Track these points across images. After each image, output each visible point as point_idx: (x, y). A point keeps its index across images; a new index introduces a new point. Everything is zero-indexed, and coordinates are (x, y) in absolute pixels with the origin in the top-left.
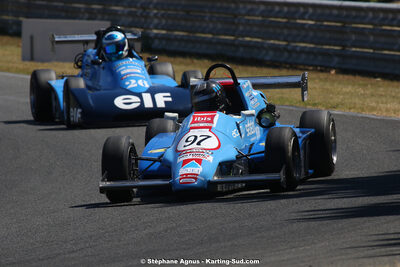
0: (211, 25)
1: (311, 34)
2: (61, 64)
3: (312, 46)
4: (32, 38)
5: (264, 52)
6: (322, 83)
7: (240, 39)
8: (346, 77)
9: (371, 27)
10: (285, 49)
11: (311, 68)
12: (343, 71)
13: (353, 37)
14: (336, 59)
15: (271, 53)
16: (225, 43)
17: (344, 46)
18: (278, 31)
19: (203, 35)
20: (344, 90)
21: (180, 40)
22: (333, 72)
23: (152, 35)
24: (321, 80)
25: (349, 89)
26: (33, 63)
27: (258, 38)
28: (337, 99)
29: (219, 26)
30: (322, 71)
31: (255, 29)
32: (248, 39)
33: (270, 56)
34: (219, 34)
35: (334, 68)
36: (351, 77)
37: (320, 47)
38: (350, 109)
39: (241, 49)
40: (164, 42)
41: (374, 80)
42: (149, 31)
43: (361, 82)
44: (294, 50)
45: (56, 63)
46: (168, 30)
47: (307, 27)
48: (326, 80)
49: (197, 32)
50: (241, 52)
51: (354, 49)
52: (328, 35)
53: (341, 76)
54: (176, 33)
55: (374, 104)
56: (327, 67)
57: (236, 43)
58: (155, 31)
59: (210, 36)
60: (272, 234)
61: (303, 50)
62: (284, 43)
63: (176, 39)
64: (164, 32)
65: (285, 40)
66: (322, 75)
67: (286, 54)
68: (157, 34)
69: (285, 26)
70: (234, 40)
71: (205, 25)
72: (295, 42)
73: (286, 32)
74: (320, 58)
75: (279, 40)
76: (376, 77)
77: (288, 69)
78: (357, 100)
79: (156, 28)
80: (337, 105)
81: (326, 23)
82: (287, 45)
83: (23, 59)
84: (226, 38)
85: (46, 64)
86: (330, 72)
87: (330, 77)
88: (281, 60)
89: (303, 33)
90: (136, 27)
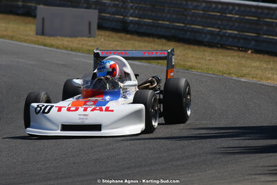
0: (169, 16)
1: (236, 24)
2: (63, 38)
3: (236, 32)
4: (43, 19)
5: (204, 35)
6: (239, 59)
7: (188, 26)
8: (258, 55)
10: (218, 34)
11: (236, 48)
12: (257, 51)
13: (265, 28)
14: (253, 43)
15: (209, 37)
16: (178, 29)
17: (259, 34)
18: (214, 21)
19: (163, 22)
20: (253, 64)
21: (148, 25)
22: (250, 52)
23: (128, 21)
24: (239, 57)
25: (257, 64)
26: (42, 37)
27: (200, 25)
28: (245, 71)
29: (174, 16)
30: (241, 51)
31: (199, 19)
32: (193, 26)
33: (207, 38)
34: (174, 22)
35: (251, 49)
36: (261, 56)
37: (242, 33)
39: (188, 33)
40: (136, 26)
42: (126, 18)
43: (267, 59)
44: (224, 35)
45: (59, 38)
46: (140, 18)
47: (233, 19)
48: (243, 57)
49: (159, 20)
50: (188, 35)
51: (265, 36)
52: (248, 26)
53: (254, 55)
54: (145, 20)
56: (245, 48)
57: (185, 28)
58: (131, 18)
59: (168, 23)
61: (230, 36)
62: (218, 30)
63: (145, 24)
64: (136, 19)
65: (218, 28)
66: (242, 54)
67: (219, 38)
68: (131, 20)
69: (219, 18)
71: (164, 15)
72: (226, 29)
73: (219, 22)
74: (242, 41)
75: (214, 28)
77: (219, 48)
79: (132, 16)
80: (245, 75)
81: (247, 17)
82: (220, 31)
83: (37, 34)
84: (178, 24)
85: (52, 38)
86: (247, 51)
87: (246, 56)
88: (216, 41)
89: (231, 24)
90: (118, 15)
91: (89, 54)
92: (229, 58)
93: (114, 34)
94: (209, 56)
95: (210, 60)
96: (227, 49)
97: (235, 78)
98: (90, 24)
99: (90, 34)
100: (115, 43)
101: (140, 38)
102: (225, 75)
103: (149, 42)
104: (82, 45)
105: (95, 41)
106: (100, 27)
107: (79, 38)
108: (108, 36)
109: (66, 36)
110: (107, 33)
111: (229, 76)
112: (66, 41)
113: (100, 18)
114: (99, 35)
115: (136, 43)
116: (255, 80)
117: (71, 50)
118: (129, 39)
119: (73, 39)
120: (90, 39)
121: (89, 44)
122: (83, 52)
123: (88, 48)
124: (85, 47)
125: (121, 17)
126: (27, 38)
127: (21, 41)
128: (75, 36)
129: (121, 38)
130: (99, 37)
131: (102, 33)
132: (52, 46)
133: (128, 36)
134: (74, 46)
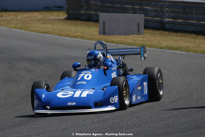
0: (196, 16)
2: (119, 36)
4: (104, 23)
16: (203, 26)
19: (192, 21)
21: (181, 24)
23: (165, 22)
26: (104, 36)
29: (200, 17)
34: (200, 21)
40: (172, 25)
45: (116, 36)
46: (173, 19)
49: (188, 20)
54: (178, 20)
58: (167, 20)
59: (196, 22)
63: (178, 23)
64: (171, 20)
71: (193, 16)
79: (168, 18)
83: (100, 34)
84: (204, 23)
85: (111, 36)
90: (157, 17)
93: (155, 32)
98: (138, 24)
99: (139, 32)
100: (158, 38)
101: (176, 34)
103: (183, 37)
104: (136, 40)
105: (143, 38)
106: (146, 27)
107: (131, 36)
108: (152, 33)
109: (120, 34)
110: (151, 31)
112: (122, 38)
113: (146, 21)
115: (175, 38)
117: (128, 45)
118: (168, 35)
119: (127, 36)
120: (139, 36)
121: (140, 39)
123: (140, 42)
124: (136, 42)
125: (160, 19)
126: (93, 37)
127: (89, 40)
129: (161, 34)
130: (146, 34)
131: (146, 31)
132: (113, 42)
133: (167, 33)
134: (130, 41)
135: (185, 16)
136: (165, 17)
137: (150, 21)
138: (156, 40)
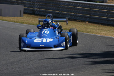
0: (52, 8)
1: (81, 11)
3: (81, 14)
4: (1, 9)
5: (67, 16)
6: (84, 25)
7: (61, 12)
8: (91, 24)
9: (98, 10)
10: (73, 15)
11: (81, 21)
12: (90, 22)
13: (93, 13)
14: (88, 19)
15: (69, 16)
17: (90, 15)
18: (72, 10)
19: (50, 10)
20: (91, 27)
21: (44, 12)
22: (87, 22)
24: (84, 24)
25: (92, 27)
26: (1, 17)
27: (66, 12)
28: (88, 30)
29: (55, 8)
30: (83, 22)
31: (65, 9)
32: (62, 12)
36: (92, 24)
37: (83, 15)
38: (93, 33)
39: (61, 15)
40: (38, 12)
41: (98, 25)
43: (95, 25)
44: (76, 16)
45: (8, 17)
46: (39, 9)
47: (80, 9)
48: (85, 25)
49: (48, 9)
51: (93, 16)
52: (86, 12)
53: (89, 24)
54: (42, 10)
55: (99, 32)
56: (85, 21)
57: (59, 13)
58: (36, 9)
59: (52, 11)
60: (72, 68)
61: (78, 16)
62: (73, 13)
63: (42, 11)
64: (38, 9)
66: (84, 23)
67: (74, 17)
68: (37, 10)
69: (74, 9)
70: (59, 12)
71: (50, 7)
72: (76, 13)
73: (74, 10)
74: (83, 18)
75: (71, 13)
76: (99, 24)
77: (74, 21)
78: (94, 31)
79: (36, 8)
80: (89, 32)
81: (85, 8)
82: (74, 14)
84: (56, 11)
85: (5, 17)
86: (86, 22)
87: (86, 24)
88: (72, 18)
89: (79, 11)
90: (30, 7)
91: (22, 23)
92: (80, 25)
94: (71, 24)
95: (72, 26)
96: (78, 21)
97: (85, 33)
98: (20, 11)
99: (20, 15)
100: (31, 19)
101: (41, 17)
102: (81, 32)
104: (19, 20)
105: (23, 18)
106: (24, 13)
107: (16, 17)
108: (28, 16)
109: (10, 16)
110: (27, 15)
111: (82, 33)
112: (11, 18)
113: (24, 9)
114: (24, 16)
116: (94, 34)
117: (15, 22)
118: (37, 18)
119: (14, 18)
120: (21, 17)
121: (21, 19)
122: (19, 23)
123: (21, 21)
124: (19, 21)
125: (32, 8)
128: (15, 17)
129: (33, 17)
130: (24, 17)
131: (25, 15)
132: (6, 20)
133: (36, 16)
134: (16, 20)
135: (46, 7)
136: (35, 7)
137: (27, 9)
138: (30, 20)
